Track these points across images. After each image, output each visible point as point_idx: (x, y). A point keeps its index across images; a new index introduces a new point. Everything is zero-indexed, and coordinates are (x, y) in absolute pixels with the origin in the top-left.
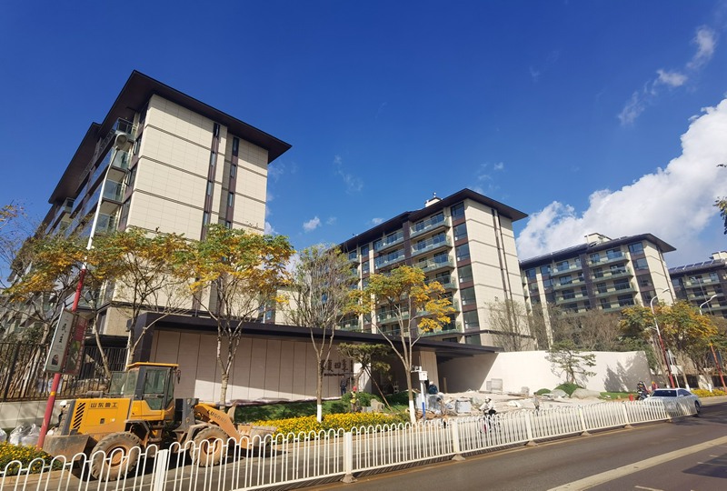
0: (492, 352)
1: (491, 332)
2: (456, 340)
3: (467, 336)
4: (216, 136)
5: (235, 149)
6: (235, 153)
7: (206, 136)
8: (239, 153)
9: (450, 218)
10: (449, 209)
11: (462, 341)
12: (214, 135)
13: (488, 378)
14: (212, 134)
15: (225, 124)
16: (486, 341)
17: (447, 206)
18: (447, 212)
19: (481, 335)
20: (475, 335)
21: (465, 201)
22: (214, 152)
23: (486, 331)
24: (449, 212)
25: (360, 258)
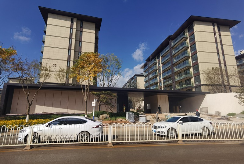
0: (204, 94)
1: (206, 85)
2: (191, 90)
3: (196, 87)
4: (72, 23)
5: (81, 26)
6: (82, 27)
7: (68, 23)
8: (83, 27)
9: (188, 33)
10: (187, 29)
11: (194, 90)
12: (71, 22)
13: (201, 107)
14: (70, 22)
15: (75, 17)
16: (203, 89)
17: (186, 28)
18: (186, 30)
19: (201, 86)
20: (198, 87)
21: (193, 23)
22: (71, 28)
23: (204, 85)
24: (187, 30)
25: (157, 61)
